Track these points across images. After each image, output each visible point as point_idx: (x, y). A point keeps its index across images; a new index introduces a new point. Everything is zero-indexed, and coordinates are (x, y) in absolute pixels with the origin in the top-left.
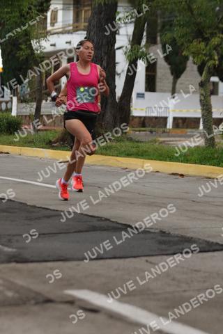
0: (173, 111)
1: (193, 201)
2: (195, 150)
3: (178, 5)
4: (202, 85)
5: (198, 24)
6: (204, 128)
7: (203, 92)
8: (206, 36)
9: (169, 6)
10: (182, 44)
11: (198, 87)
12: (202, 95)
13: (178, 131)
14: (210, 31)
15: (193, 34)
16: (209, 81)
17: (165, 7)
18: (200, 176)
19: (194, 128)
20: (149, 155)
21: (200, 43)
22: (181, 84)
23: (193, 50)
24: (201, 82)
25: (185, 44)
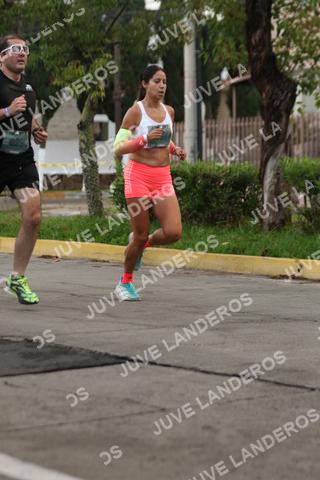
0: (44, 165)
1: (73, 295)
2: (76, 221)
3: (45, 13)
4: (82, 126)
5: (73, 40)
6: (87, 188)
7: (83, 137)
8: (86, 56)
9: (32, 15)
10: (52, 69)
11: (76, 130)
12: (82, 141)
13: (52, 194)
14: (92, 49)
15: (68, 55)
16: (92, 121)
17: (27, 16)
18: (83, 259)
19: (74, 189)
20: (8, 230)
21: (77, 66)
22: (54, 126)
23: (68, 77)
24: (81, 123)
25: (57, 70)
